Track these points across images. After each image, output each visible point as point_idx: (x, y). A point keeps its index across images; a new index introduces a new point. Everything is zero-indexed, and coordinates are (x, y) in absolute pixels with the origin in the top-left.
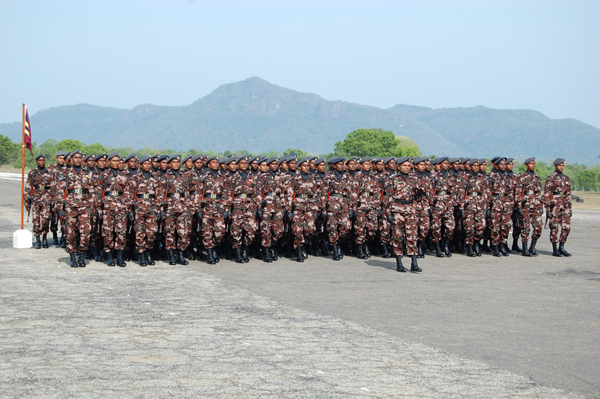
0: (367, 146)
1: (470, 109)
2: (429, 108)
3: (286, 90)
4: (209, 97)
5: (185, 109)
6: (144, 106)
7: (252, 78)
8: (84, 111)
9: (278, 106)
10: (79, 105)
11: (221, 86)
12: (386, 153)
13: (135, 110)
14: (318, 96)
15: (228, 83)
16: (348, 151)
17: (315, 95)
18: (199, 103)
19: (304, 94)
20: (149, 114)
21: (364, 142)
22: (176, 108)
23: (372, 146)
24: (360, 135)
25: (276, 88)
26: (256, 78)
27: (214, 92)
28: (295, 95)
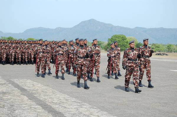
0: (117, 39)
1: (158, 28)
2: (146, 28)
3: (102, 23)
4: (78, 25)
5: (71, 29)
6: (59, 28)
7: (92, 19)
8: (40, 29)
9: (99, 28)
10: (39, 28)
11: (82, 22)
12: (123, 42)
13: (56, 29)
14: (112, 25)
15: (84, 21)
16: (112, 41)
17: (110, 24)
18: (75, 27)
19: (107, 24)
20: (60, 30)
21: (116, 38)
22: (68, 28)
23: (119, 40)
24: (116, 36)
25: (99, 22)
26: (93, 20)
27: (80, 23)
28: (104, 24)
